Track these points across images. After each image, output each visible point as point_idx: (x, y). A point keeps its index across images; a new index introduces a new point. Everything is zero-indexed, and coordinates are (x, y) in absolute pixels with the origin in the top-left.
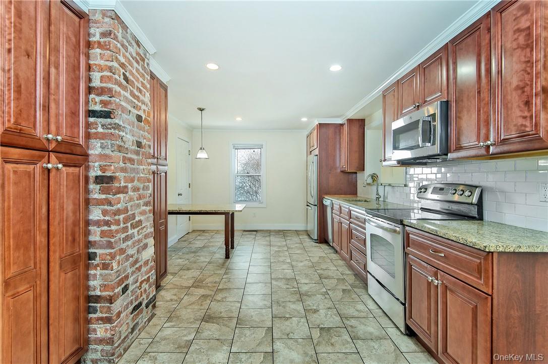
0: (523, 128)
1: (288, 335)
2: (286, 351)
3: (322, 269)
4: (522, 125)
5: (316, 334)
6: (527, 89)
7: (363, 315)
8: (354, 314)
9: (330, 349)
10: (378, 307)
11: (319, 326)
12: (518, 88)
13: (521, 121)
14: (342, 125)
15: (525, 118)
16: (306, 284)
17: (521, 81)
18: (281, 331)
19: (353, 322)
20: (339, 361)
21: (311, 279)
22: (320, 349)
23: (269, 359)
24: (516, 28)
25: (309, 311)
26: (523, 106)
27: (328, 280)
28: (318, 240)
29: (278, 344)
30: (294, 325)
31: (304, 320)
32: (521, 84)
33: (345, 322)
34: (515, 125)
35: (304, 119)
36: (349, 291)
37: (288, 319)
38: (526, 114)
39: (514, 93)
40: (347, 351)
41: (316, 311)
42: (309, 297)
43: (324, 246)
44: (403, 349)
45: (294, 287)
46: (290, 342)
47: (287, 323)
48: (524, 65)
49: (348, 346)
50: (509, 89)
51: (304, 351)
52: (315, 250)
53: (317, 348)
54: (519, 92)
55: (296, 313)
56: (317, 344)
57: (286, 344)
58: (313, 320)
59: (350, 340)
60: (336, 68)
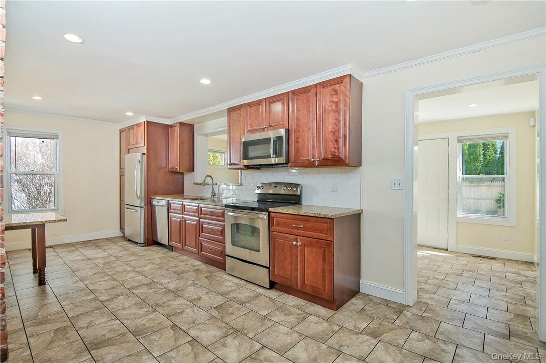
0: (334, 153)
1: (194, 323)
2: (204, 333)
3: (172, 267)
4: (334, 152)
5: (215, 313)
6: (336, 133)
7: (235, 288)
8: (228, 290)
9: (233, 317)
10: (240, 280)
11: (211, 307)
12: (332, 132)
13: (333, 150)
14: (171, 126)
15: (335, 148)
16: (169, 282)
17: (333, 128)
18: (185, 323)
19: (232, 295)
20: (245, 320)
21: (170, 278)
22: (227, 320)
23: (195, 344)
24: (331, 99)
25: (195, 301)
26: (334, 142)
27: (186, 274)
28: (145, 243)
29: (192, 332)
30: (191, 314)
31: (195, 308)
32: (334, 130)
33: (228, 297)
34: (330, 151)
35: (130, 114)
36: (211, 276)
37: (181, 313)
38: (336, 146)
39: (330, 134)
40: (245, 313)
41: (199, 299)
42: (183, 291)
43: (155, 248)
44: (273, 297)
45: (160, 289)
46: (201, 326)
47: (184, 315)
48: (335, 121)
49: (242, 310)
50: (327, 131)
51: (217, 326)
52: (148, 252)
53: (224, 320)
54: (333, 134)
55: (184, 307)
56: (222, 319)
57: (199, 329)
58: (203, 305)
59: (240, 306)
60: (206, 81)
